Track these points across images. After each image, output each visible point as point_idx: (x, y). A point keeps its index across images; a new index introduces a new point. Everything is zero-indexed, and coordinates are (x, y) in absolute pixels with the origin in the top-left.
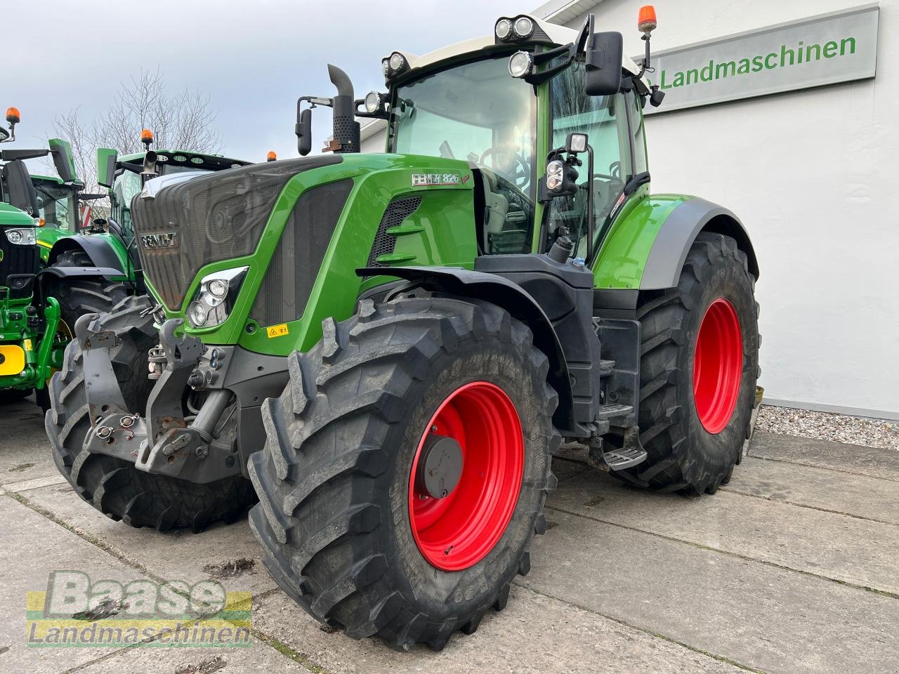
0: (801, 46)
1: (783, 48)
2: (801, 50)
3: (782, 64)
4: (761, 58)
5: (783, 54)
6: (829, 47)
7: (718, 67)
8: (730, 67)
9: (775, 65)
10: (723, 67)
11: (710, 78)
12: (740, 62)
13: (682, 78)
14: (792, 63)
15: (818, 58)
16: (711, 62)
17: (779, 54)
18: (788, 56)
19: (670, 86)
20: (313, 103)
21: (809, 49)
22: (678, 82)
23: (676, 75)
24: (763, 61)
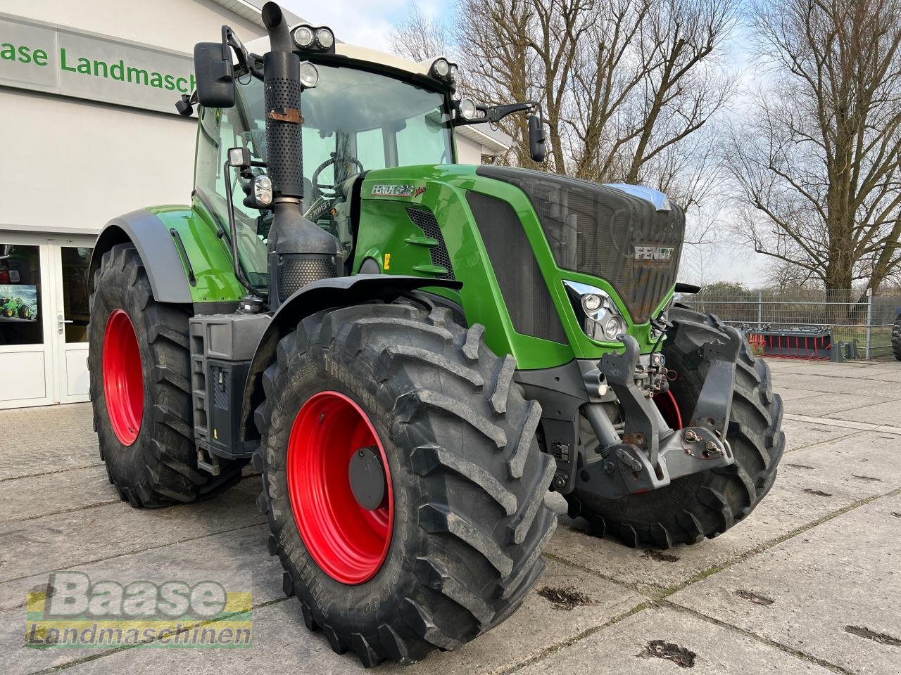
4: (172, 78)
7: (129, 70)
8: (142, 75)
10: (134, 72)
11: (122, 78)
12: (152, 74)
13: (88, 66)
16: (122, 62)
19: (74, 70)
22: (84, 69)
23: (80, 60)
24: (174, 82)
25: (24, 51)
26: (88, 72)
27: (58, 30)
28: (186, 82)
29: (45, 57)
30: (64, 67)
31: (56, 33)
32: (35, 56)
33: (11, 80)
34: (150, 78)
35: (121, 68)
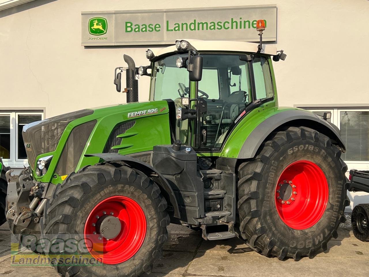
0: (241, 20)
1: (232, 19)
2: (241, 22)
3: (232, 28)
4: (221, 23)
5: (232, 22)
6: (254, 23)
7: (199, 24)
8: (205, 25)
9: (228, 28)
10: (201, 24)
11: (195, 29)
12: (211, 23)
13: (179, 27)
14: (237, 28)
15: (249, 27)
16: (195, 20)
17: (230, 22)
18: (234, 24)
19: (172, 30)
20: (122, 70)
21: (245, 22)
22: (177, 29)
23: (175, 24)
24: (222, 25)
25: (150, 26)
26: (179, 30)
27: (165, 12)
28: (228, 23)
29: (160, 27)
30: (168, 30)
31: (165, 13)
32: (155, 27)
33: (144, 42)
34: (209, 25)
35: (195, 24)
